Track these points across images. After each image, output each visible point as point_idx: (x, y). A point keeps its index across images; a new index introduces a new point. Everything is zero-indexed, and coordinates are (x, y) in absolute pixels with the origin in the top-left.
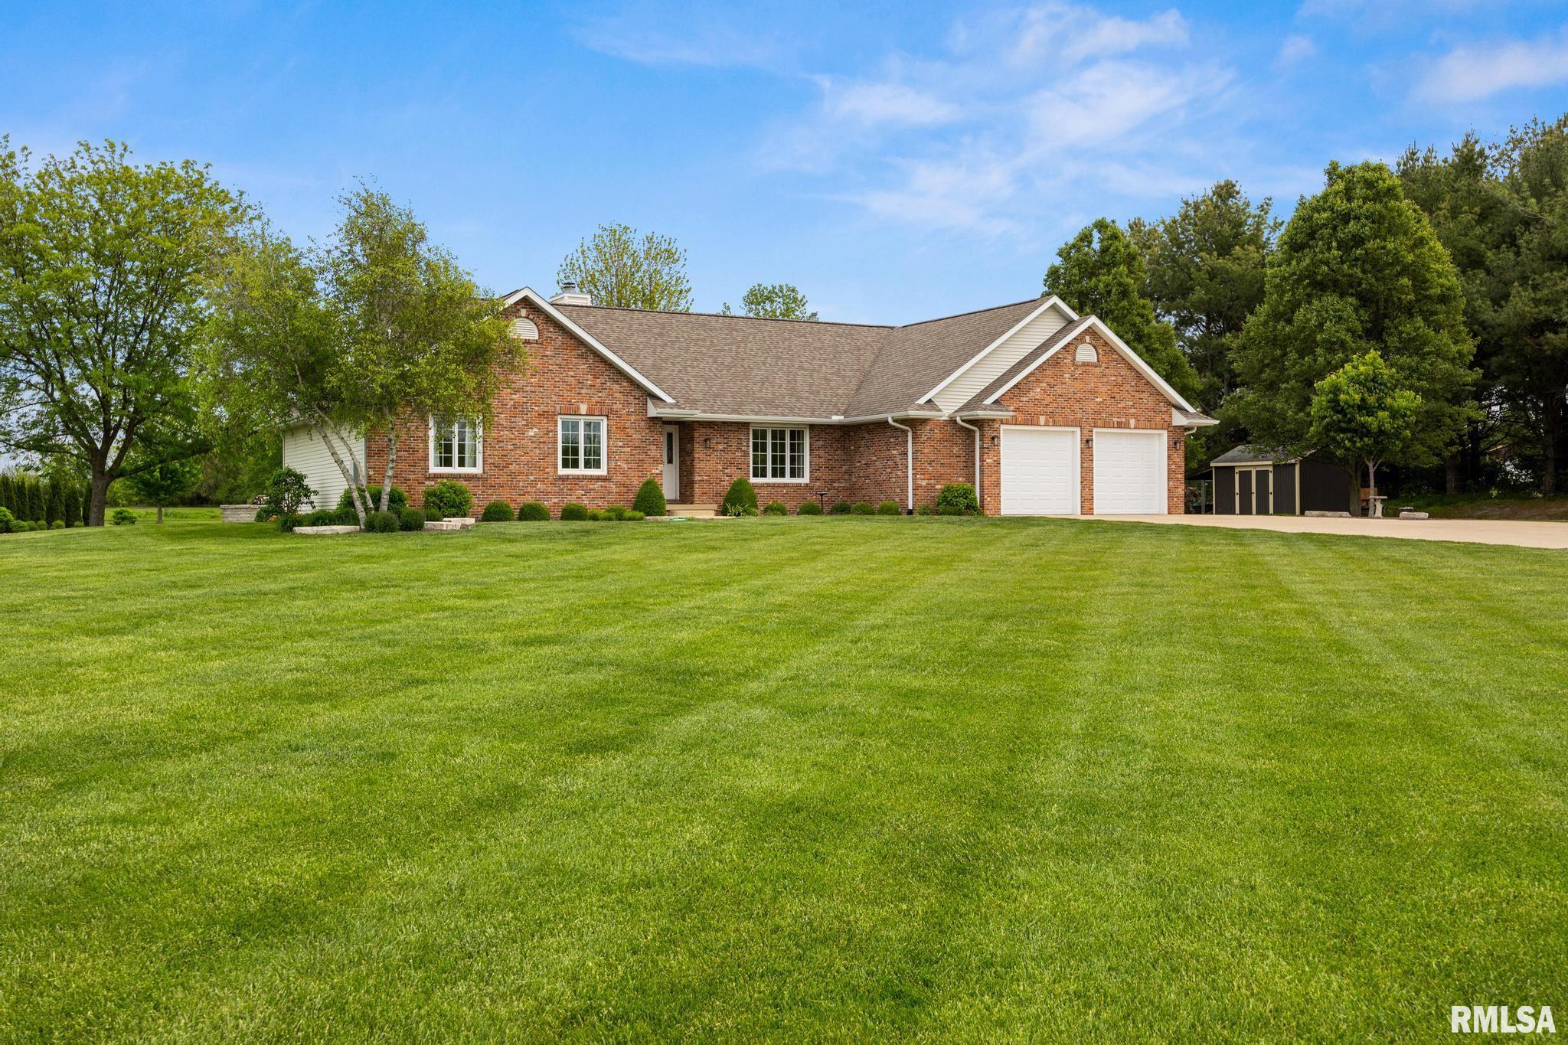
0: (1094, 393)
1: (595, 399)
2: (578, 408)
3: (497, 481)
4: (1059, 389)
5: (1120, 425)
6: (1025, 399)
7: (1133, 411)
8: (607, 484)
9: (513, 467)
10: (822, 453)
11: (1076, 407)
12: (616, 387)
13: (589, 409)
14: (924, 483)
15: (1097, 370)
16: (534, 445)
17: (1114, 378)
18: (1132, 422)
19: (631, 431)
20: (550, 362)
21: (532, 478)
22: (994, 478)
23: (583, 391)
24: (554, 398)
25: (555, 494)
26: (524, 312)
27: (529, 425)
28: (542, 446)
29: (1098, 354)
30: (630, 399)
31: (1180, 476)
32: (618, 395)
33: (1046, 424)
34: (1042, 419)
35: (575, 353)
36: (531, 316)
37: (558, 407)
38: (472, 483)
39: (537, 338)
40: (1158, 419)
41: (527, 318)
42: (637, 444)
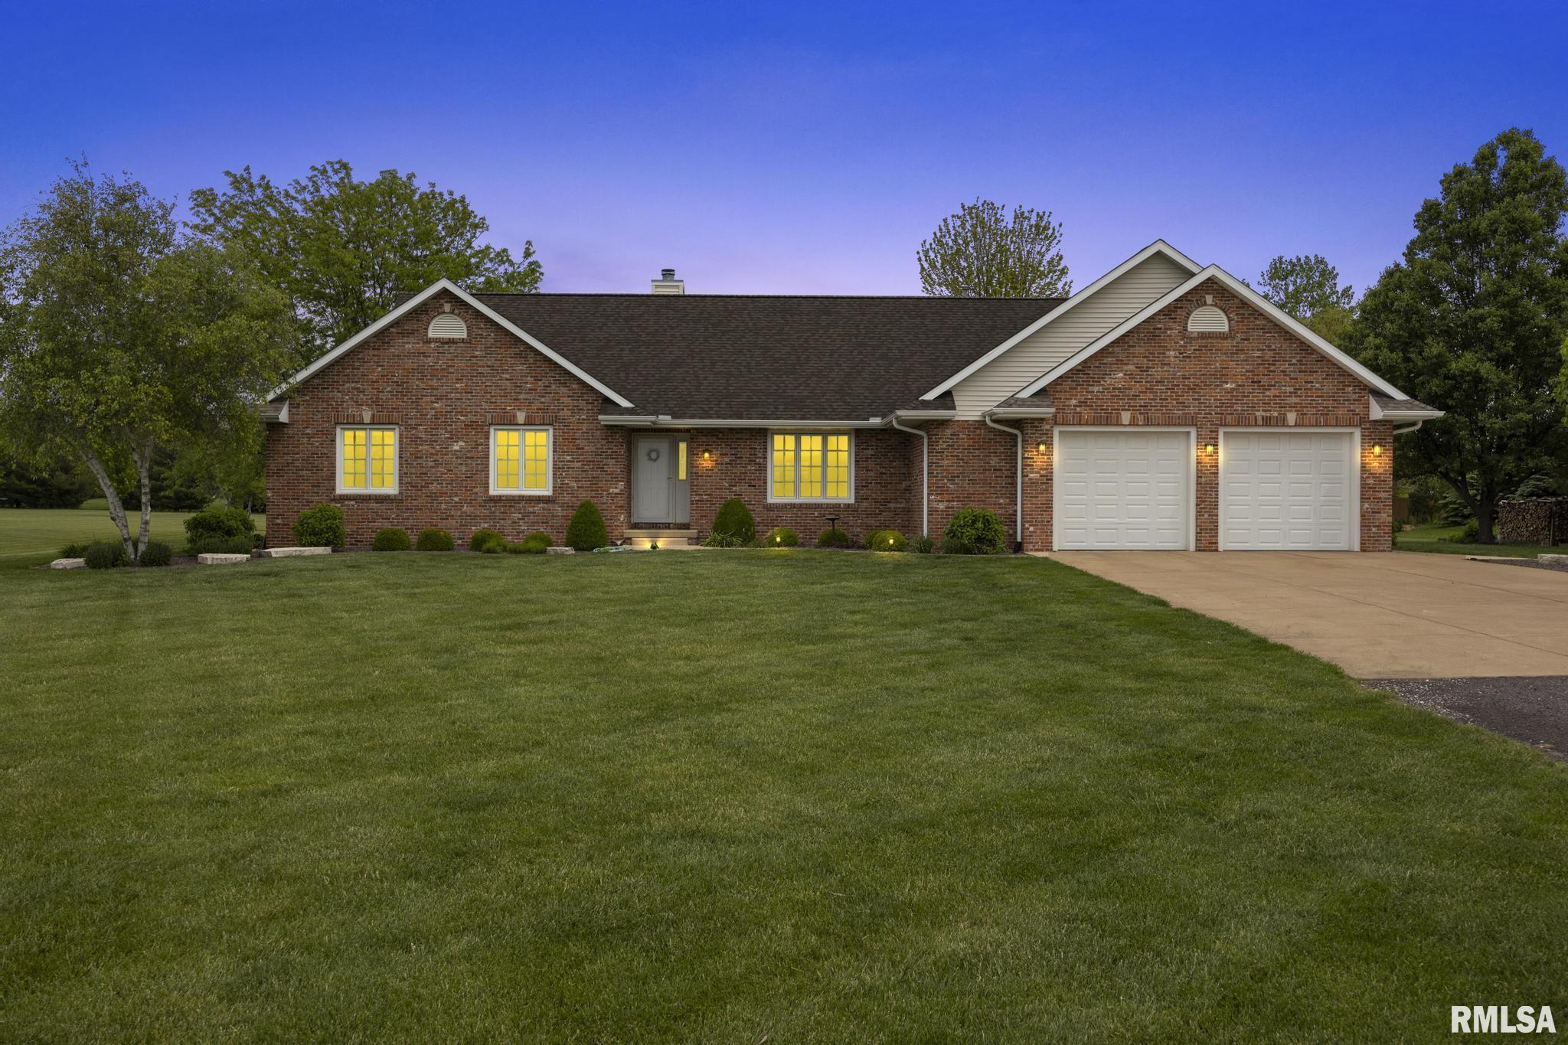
0: (1222, 376)
1: (536, 405)
2: (515, 416)
3: (415, 503)
4: (1157, 372)
5: (1267, 422)
6: (1096, 389)
7: (1294, 400)
8: (550, 506)
9: (434, 487)
10: (871, 464)
11: (1188, 398)
12: (563, 390)
13: (528, 417)
14: (941, 506)
15: (1227, 344)
16: (459, 461)
17: (1258, 354)
18: (1291, 417)
19: (581, 443)
20: (480, 363)
21: (456, 499)
22: (1041, 499)
23: (521, 397)
24: (485, 406)
25: (485, 518)
26: (447, 307)
27: (454, 438)
28: (469, 461)
29: (1230, 320)
30: (582, 404)
31: (1383, 495)
32: (565, 400)
33: (1133, 423)
34: (1126, 417)
35: (511, 351)
36: (456, 311)
37: (489, 416)
38: (384, 506)
39: (465, 336)
40: (1341, 412)
41: (452, 312)
42: (590, 458)
